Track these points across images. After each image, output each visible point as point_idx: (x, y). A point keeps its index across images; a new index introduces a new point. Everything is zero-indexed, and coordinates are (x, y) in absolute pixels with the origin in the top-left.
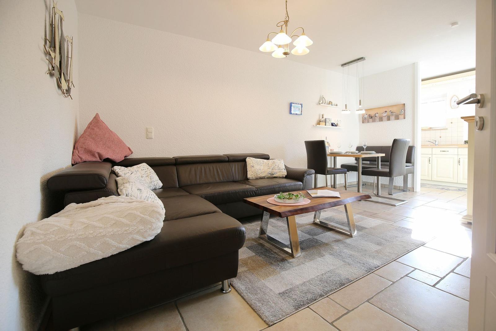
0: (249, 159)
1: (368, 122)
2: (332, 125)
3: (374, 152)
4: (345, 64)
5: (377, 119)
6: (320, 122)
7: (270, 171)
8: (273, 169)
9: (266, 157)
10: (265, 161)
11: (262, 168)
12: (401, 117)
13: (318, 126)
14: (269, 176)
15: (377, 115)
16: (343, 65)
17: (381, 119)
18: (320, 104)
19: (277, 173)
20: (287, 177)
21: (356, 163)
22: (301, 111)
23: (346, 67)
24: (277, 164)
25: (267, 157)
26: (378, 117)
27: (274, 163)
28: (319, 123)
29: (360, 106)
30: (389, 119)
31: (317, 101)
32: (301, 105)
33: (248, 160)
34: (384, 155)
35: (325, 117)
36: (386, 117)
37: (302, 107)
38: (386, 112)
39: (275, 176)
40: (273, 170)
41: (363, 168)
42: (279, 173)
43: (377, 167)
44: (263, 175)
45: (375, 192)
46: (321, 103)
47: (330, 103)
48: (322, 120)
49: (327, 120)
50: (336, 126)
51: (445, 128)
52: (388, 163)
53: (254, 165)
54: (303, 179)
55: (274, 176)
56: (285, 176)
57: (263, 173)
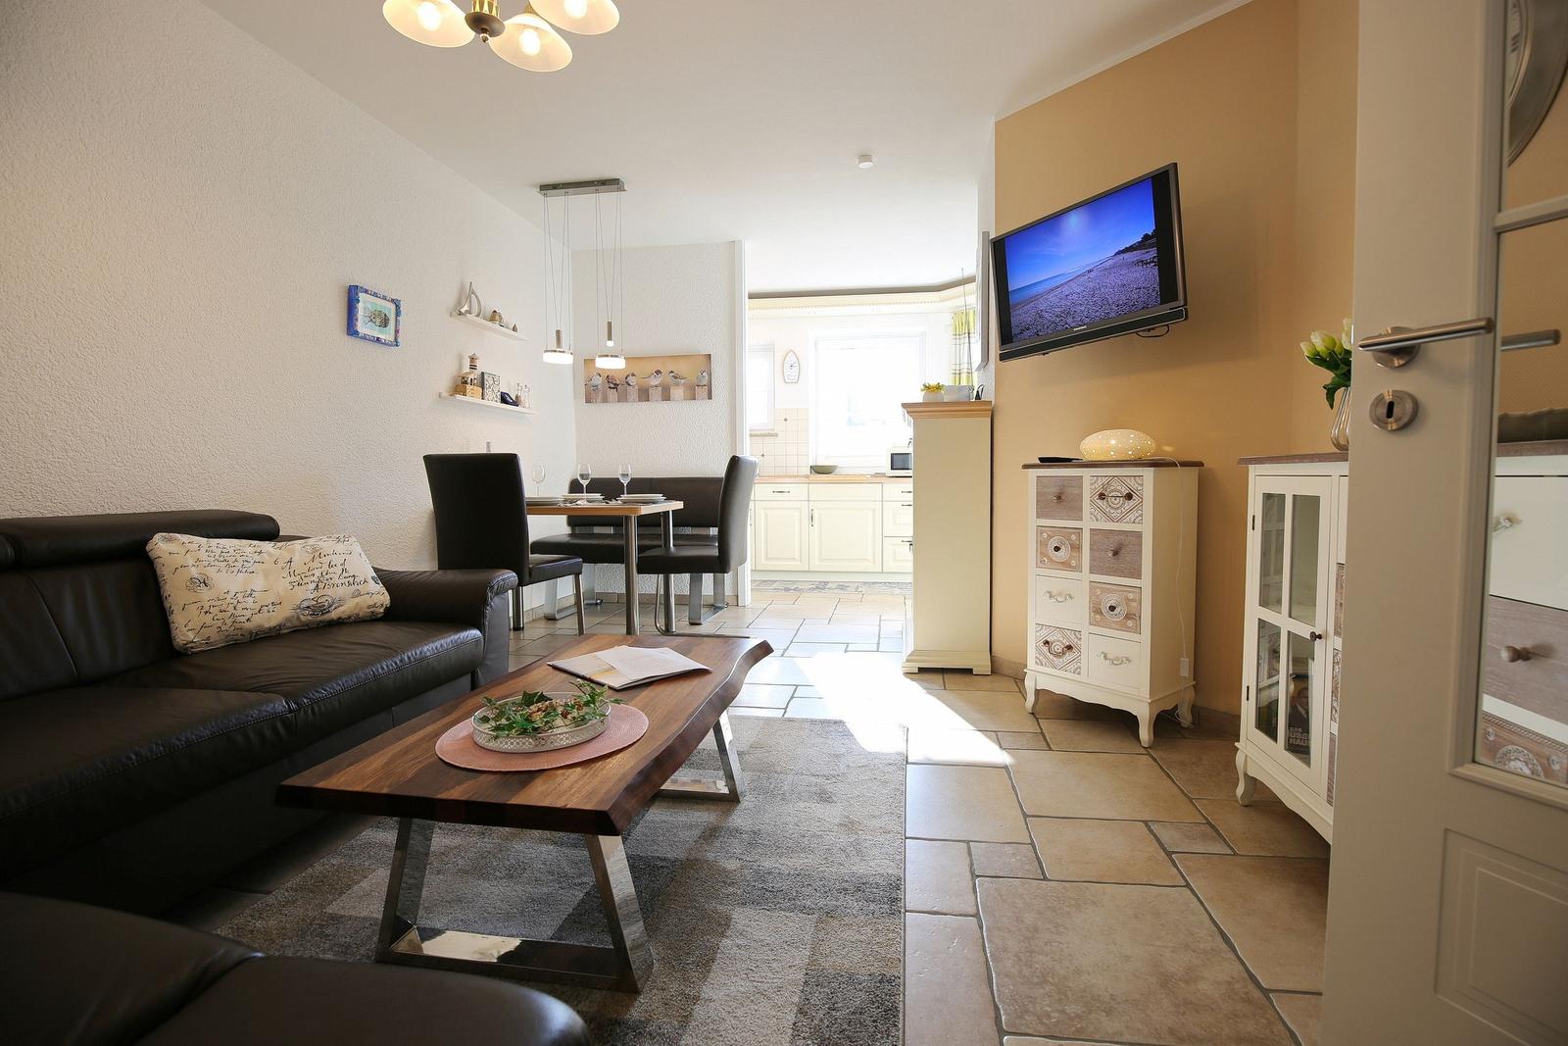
0: (170, 540)
1: (605, 400)
2: (504, 399)
3: (660, 496)
4: (555, 187)
5: (633, 393)
6: (466, 382)
7: (306, 594)
8: (321, 585)
9: (262, 529)
10: (267, 546)
11: (258, 583)
12: (702, 392)
13: (459, 397)
14: (306, 618)
15: (632, 380)
16: (545, 188)
17: (644, 395)
18: (460, 314)
19: (341, 601)
20: (391, 615)
21: (570, 535)
22: (397, 331)
23: (557, 200)
24: (337, 560)
25: (267, 526)
26: (636, 387)
27: (317, 554)
28: (460, 386)
29: (610, 344)
30: (666, 397)
31: (451, 298)
32: (396, 303)
33: (162, 546)
34: (679, 505)
35: (481, 367)
36: (660, 388)
37: (398, 313)
38: (658, 372)
39: (334, 615)
40: (321, 592)
41: (641, 549)
42: (356, 600)
43: (662, 543)
44: (270, 619)
45: (661, 624)
46: (466, 311)
47: (494, 316)
48: (472, 376)
49: (488, 382)
50: (515, 403)
51: (771, 432)
52: (714, 531)
53: (211, 572)
54: (483, 615)
55: (327, 617)
56: (382, 610)
57: (271, 608)
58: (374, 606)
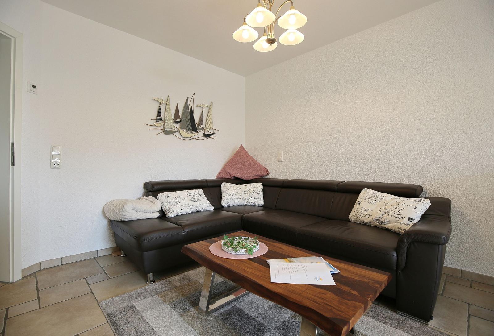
7: (379, 215)
8: (387, 214)
14: (376, 223)
19: (390, 222)
24: (401, 207)
39: (386, 226)
40: (385, 216)
42: (396, 224)
44: (367, 220)
55: (383, 225)
56: (403, 232)
57: (368, 216)
58: (400, 229)
